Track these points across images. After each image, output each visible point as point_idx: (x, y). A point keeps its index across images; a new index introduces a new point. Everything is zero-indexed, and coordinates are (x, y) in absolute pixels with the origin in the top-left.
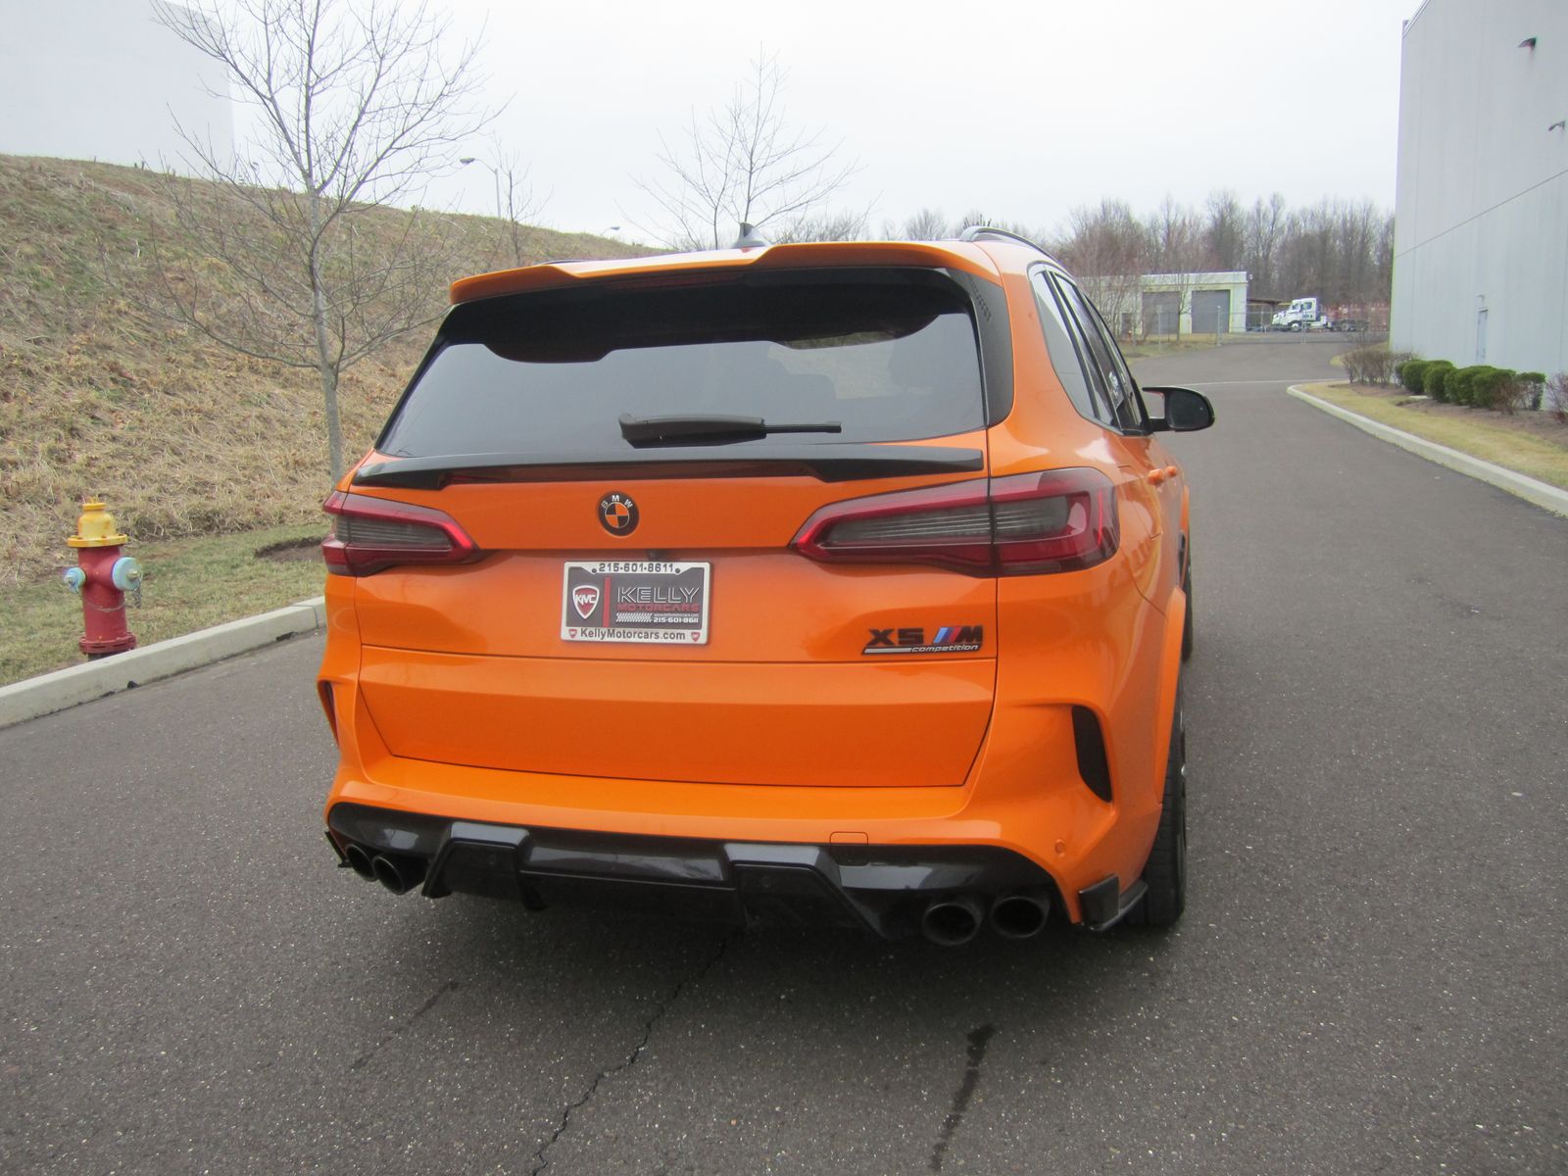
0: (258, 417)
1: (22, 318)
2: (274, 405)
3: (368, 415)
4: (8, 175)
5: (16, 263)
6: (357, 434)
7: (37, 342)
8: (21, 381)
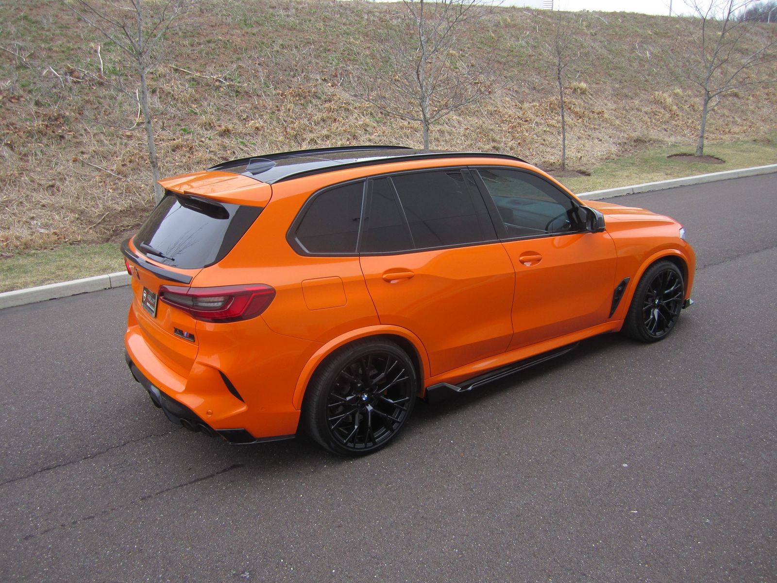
0: (438, 131)
1: (354, 84)
2: (449, 125)
3: (497, 128)
4: (374, 16)
5: (361, 58)
6: (485, 140)
7: (355, 96)
8: (343, 114)
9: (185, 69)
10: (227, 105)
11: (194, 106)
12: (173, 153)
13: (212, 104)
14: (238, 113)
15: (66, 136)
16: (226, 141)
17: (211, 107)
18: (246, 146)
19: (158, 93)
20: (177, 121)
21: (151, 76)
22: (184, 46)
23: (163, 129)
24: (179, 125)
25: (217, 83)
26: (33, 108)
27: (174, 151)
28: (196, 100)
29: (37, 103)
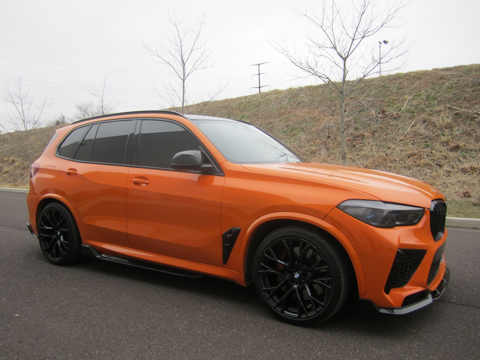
9: (457, 107)
10: (472, 130)
11: (446, 130)
12: (407, 158)
13: (460, 129)
14: (477, 136)
15: (356, 146)
16: (451, 154)
17: (459, 131)
18: (465, 158)
19: (426, 123)
20: (427, 139)
21: (430, 112)
22: (467, 92)
23: (413, 144)
24: (426, 142)
25: (476, 116)
26: (352, 130)
27: (409, 157)
28: (451, 127)
29: (356, 129)
